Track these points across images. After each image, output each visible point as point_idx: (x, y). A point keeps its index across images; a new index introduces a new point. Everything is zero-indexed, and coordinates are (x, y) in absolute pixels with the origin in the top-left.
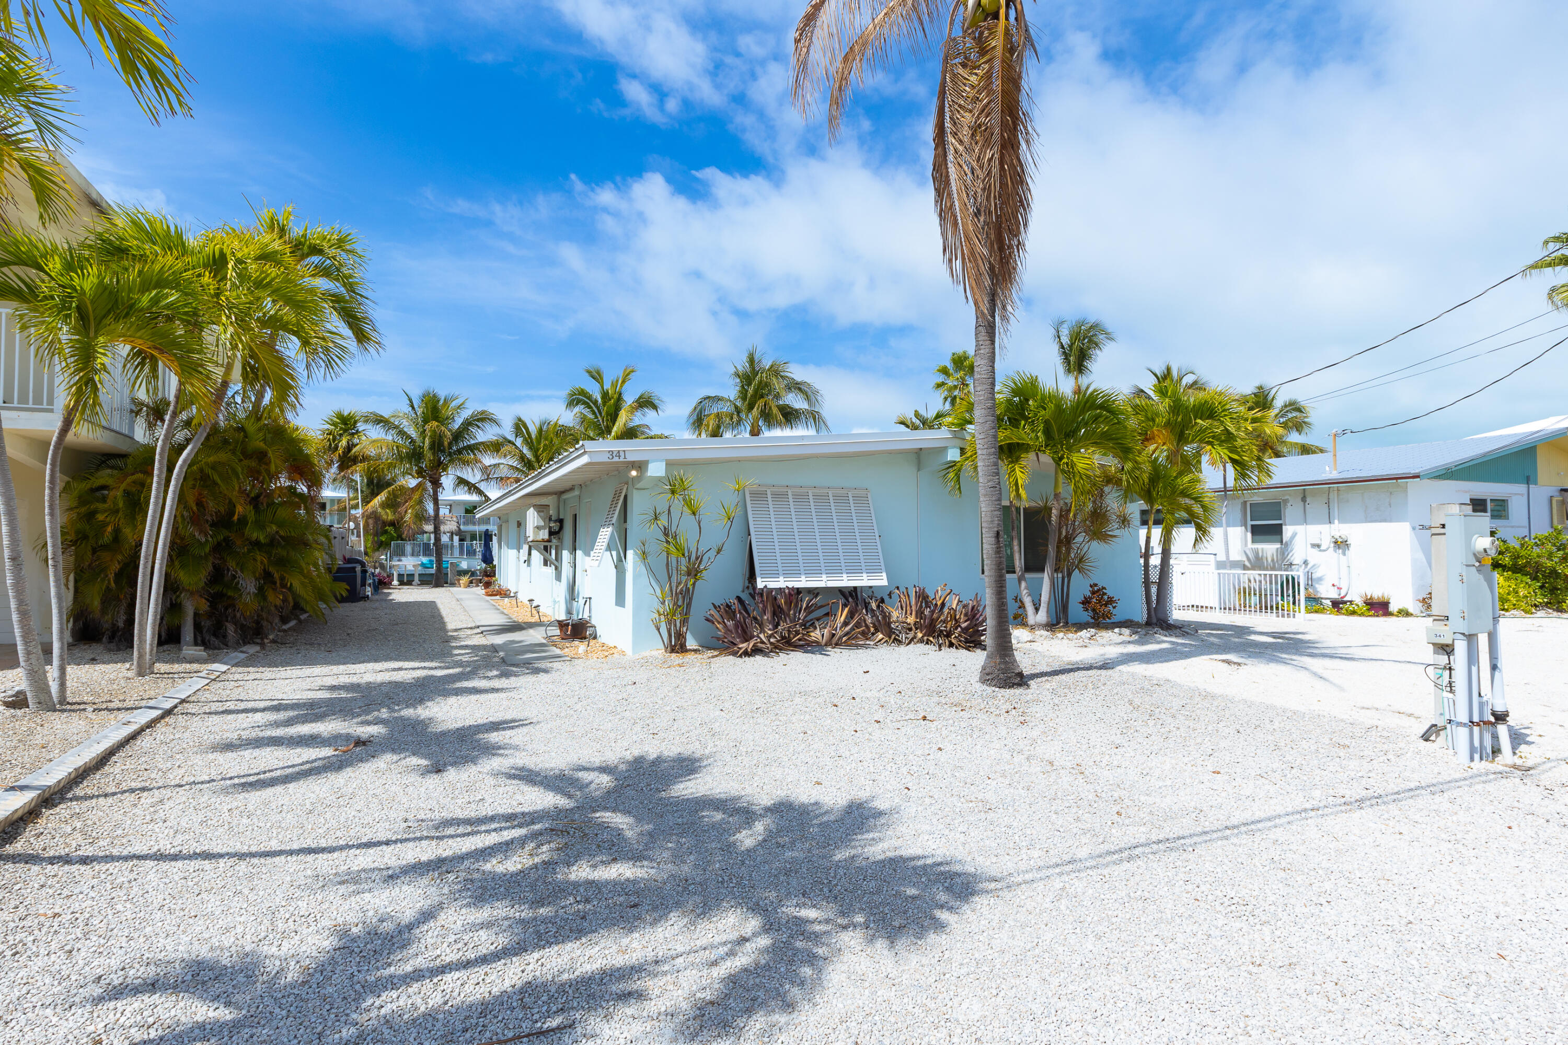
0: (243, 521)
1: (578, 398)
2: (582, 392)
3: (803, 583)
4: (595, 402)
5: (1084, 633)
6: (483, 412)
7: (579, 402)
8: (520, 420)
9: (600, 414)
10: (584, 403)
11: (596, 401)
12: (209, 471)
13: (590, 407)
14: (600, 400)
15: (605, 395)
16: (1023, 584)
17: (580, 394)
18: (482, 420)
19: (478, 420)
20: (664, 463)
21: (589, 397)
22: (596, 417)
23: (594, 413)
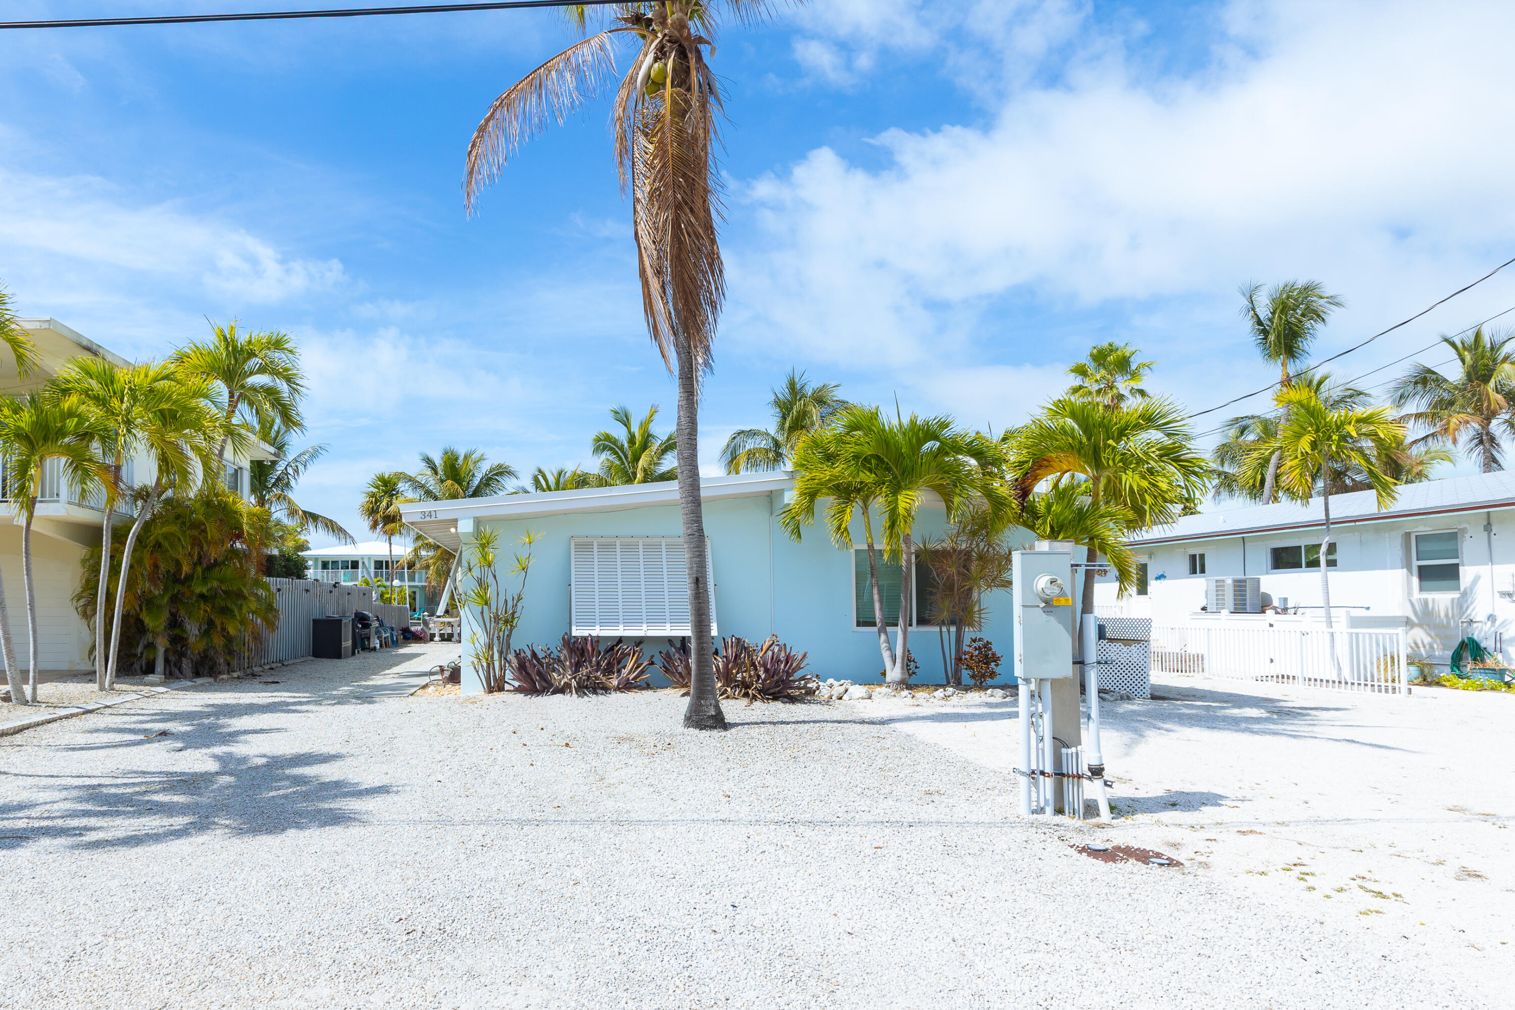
0: (189, 577)
1: (605, 444)
2: (608, 438)
3: (620, 631)
4: (621, 448)
5: (940, 693)
6: (500, 466)
7: (605, 448)
8: (540, 471)
9: (626, 458)
10: (611, 449)
11: (623, 445)
12: (161, 541)
13: (616, 453)
14: (626, 445)
15: (632, 440)
16: (883, 637)
17: (605, 440)
18: (501, 474)
19: (496, 474)
20: (472, 520)
21: (615, 442)
22: (623, 463)
23: (620, 459)
